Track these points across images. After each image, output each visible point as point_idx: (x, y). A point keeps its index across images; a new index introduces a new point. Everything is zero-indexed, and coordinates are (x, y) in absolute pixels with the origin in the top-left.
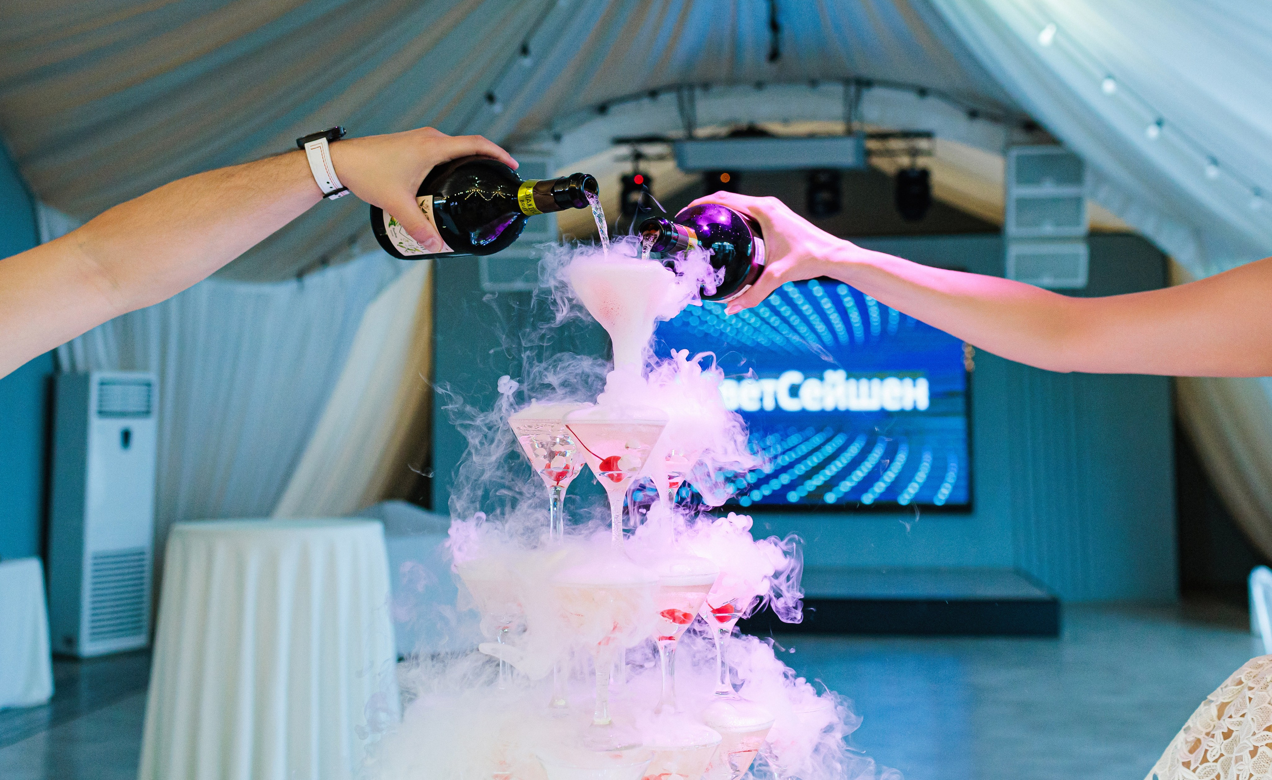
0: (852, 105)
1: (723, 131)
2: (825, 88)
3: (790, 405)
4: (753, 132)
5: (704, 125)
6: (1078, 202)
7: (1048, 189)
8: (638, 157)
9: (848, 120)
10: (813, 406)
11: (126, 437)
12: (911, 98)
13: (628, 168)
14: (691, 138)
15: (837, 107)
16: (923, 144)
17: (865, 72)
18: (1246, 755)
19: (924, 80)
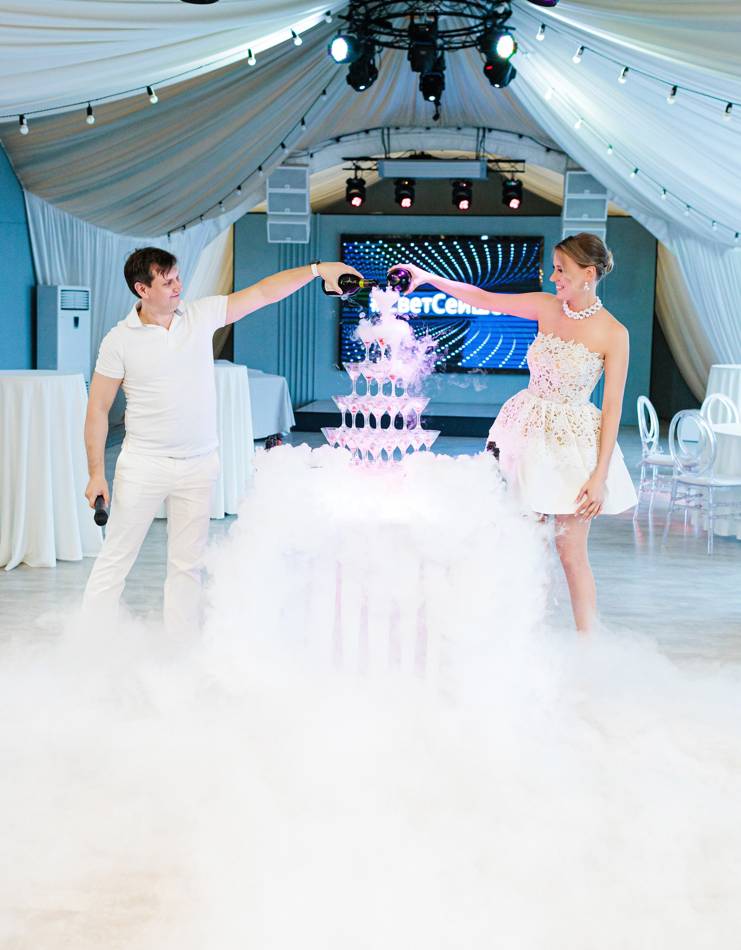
0: (480, 142)
1: (408, 155)
2: (464, 131)
3: (439, 311)
4: (423, 157)
5: (396, 151)
6: (604, 201)
7: (587, 195)
8: (358, 168)
9: (477, 151)
10: (452, 312)
11: (76, 320)
12: (514, 138)
13: (351, 174)
14: (388, 159)
15: (473, 144)
16: (519, 166)
17: (488, 124)
18: (516, 409)
19: (521, 131)
